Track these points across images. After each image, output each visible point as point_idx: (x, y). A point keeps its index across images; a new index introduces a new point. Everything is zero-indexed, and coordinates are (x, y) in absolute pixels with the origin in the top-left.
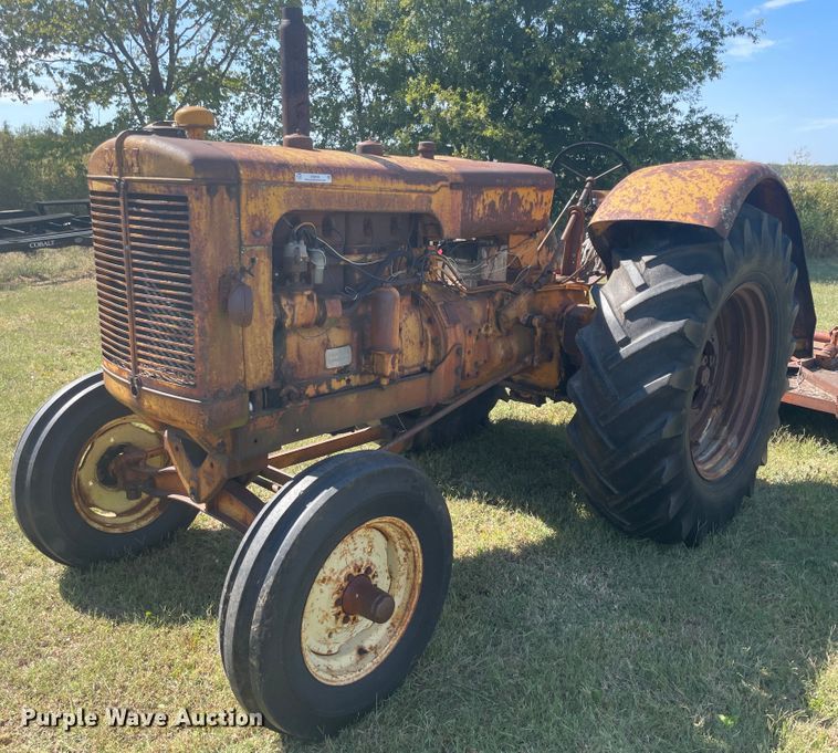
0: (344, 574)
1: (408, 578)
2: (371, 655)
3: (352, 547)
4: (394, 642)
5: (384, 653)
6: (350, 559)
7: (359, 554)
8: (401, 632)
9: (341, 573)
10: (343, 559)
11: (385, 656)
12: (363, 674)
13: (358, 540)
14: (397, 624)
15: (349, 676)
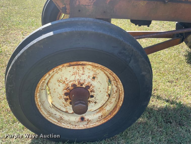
0: (71, 83)
1: (116, 101)
2: (85, 123)
3: (81, 72)
4: (98, 124)
5: (91, 125)
6: (78, 77)
7: (84, 77)
8: (104, 121)
9: (70, 82)
10: (74, 76)
11: (92, 127)
12: (77, 128)
13: (86, 71)
14: (103, 117)
15: (69, 125)
